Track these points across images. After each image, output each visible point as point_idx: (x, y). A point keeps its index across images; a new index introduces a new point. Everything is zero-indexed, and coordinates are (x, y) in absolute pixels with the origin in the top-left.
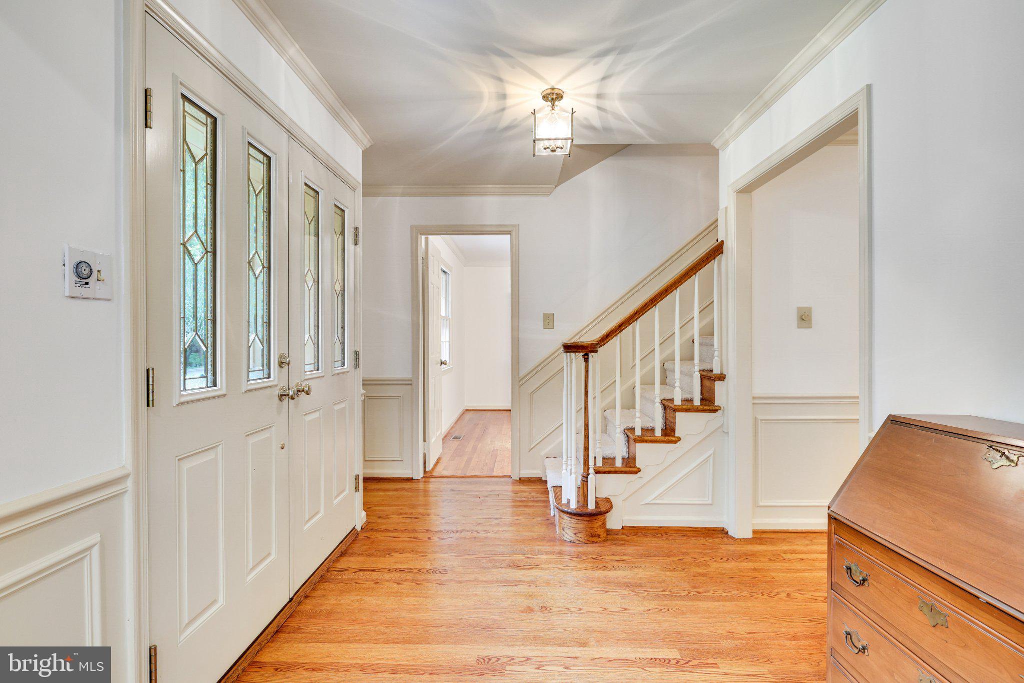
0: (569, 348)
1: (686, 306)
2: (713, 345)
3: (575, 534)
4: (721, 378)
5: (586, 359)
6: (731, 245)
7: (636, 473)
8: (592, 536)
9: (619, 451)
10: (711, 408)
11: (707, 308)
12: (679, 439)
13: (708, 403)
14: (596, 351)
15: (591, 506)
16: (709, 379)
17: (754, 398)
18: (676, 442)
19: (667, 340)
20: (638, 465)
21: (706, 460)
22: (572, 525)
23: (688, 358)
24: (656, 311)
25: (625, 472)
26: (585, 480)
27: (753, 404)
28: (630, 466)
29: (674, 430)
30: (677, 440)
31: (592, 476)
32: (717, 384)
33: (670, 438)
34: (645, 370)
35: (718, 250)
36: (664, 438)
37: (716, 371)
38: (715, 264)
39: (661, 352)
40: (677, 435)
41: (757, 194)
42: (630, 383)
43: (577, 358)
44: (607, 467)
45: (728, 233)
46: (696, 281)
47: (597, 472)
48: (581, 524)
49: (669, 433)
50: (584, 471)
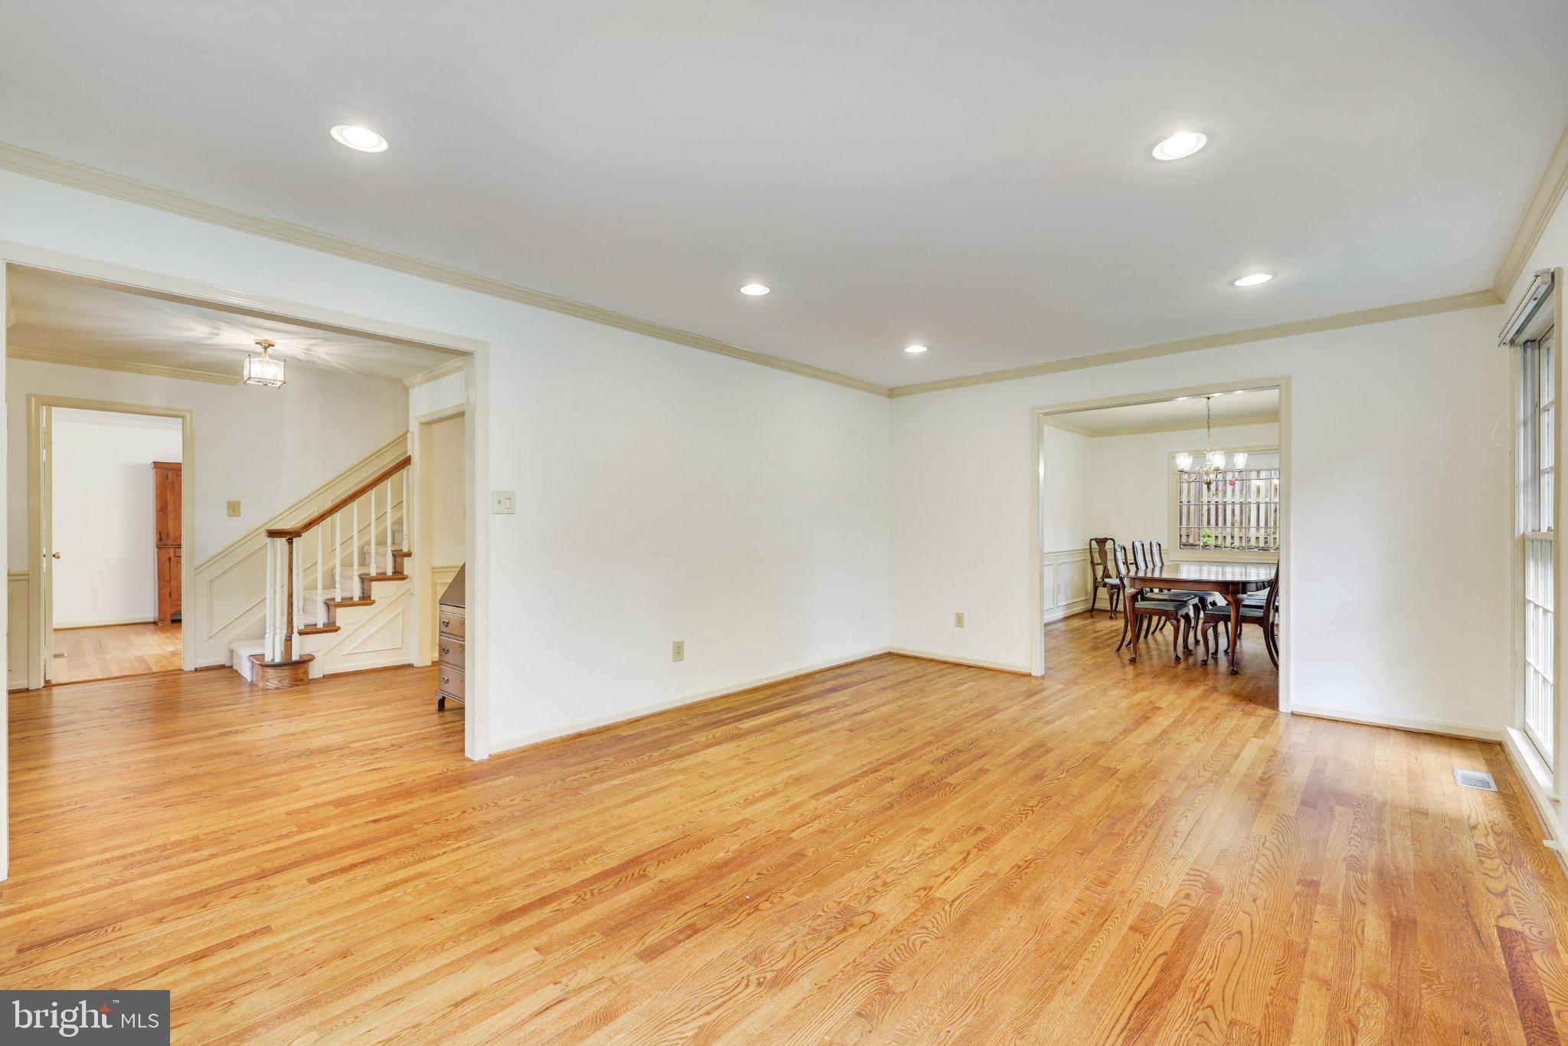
0: (273, 534)
1: (381, 504)
2: (402, 531)
3: (280, 681)
4: (409, 555)
5: (290, 542)
6: (416, 460)
7: (336, 631)
8: (296, 680)
9: (321, 620)
10: (401, 576)
11: (398, 505)
12: (374, 602)
13: (398, 575)
14: (300, 536)
15: (295, 657)
16: (399, 556)
17: (433, 568)
18: (372, 604)
19: (364, 529)
20: (337, 625)
21: (396, 617)
22: (277, 675)
23: (381, 543)
24: (354, 506)
25: (327, 631)
26: (289, 639)
27: (433, 572)
28: (331, 627)
29: (370, 597)
30: (372, 603)
31: (295, 636)
32: (406, 559)
33: (367, 602)
34: (346, 553)
35: (407, 462)
36: (363, 602)
37: (405, 550)
38: (404, 471)
39: (359, 539)
40: (372, 598)
41: (435, 426)
42: (330, 565)
43: (281, 542)
44: (310, 630)
45: (414, 448)
46: (388, 484)
47: (301, 633)
48: (286, 672)
49: (366, 599)
50: (288, 631)
